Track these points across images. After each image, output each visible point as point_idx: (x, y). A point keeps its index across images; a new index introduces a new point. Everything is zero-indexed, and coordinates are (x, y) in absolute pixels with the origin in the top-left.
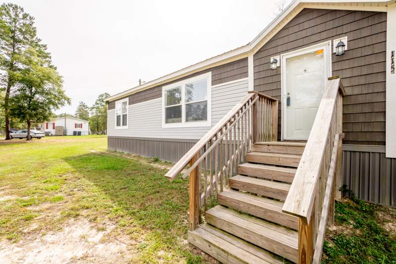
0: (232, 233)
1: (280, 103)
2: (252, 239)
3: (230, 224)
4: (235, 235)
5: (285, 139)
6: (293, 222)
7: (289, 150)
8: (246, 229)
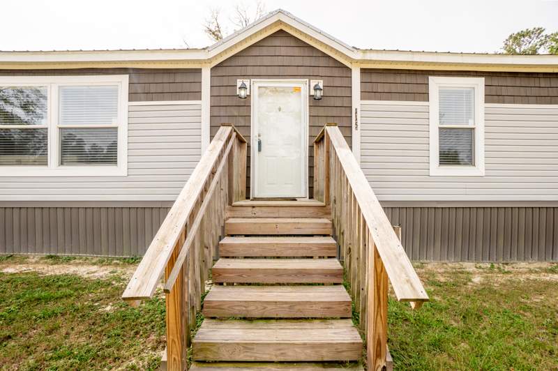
0: (253, 359)
1: (249, 147)
2: (288, 356)
3: (247, 346)
4: (259, 360)
5: (256, 196)
6: (329, 308)
7: (282, 212)
8: (280, 344)
